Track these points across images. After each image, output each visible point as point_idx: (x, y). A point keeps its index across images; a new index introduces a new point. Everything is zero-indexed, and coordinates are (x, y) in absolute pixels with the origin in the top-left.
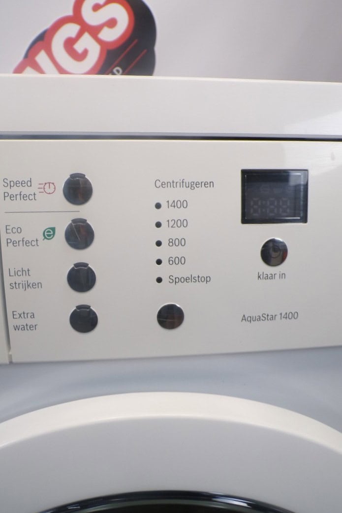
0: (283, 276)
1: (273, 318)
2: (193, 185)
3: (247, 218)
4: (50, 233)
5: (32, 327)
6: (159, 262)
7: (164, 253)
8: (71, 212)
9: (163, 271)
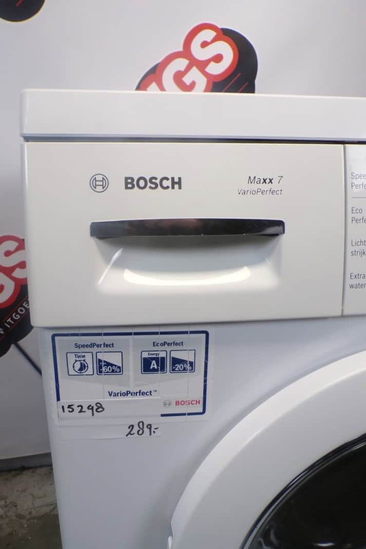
5: (362, 286)
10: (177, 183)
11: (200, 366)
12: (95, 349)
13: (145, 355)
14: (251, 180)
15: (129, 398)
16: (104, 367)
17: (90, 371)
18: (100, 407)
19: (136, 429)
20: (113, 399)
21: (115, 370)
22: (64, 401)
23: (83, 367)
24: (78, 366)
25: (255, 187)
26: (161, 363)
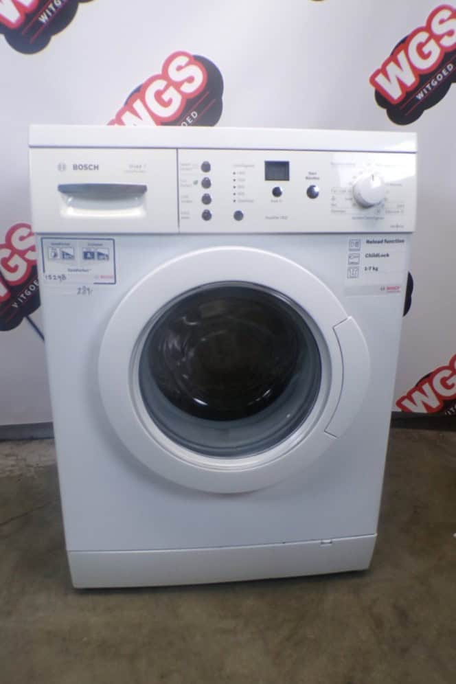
0: (280, 201)
1: (277, 218)
2: (246, 166)
3: (267, 179)
4: (196, 183)
5: (187, 218)
6: (234, 194)
7: (236, 190)
8: (203, 175)
9: (236, 197)
10: (96, 167)
11: (111, 256)
12: (61, 246)
13: (85, 250)
14: (131, 166)
15: (79, 273)
16: (65, 256)
17: (59, 257)
18: (63, 277)
19: (82, 291)
20: (70, 273)
21: (71, 257)
22: (47, 273)
23: (56, 255)
24: (53, 254)
25: (133, 169)
26: (92, 254)
